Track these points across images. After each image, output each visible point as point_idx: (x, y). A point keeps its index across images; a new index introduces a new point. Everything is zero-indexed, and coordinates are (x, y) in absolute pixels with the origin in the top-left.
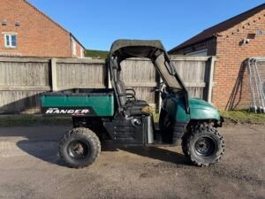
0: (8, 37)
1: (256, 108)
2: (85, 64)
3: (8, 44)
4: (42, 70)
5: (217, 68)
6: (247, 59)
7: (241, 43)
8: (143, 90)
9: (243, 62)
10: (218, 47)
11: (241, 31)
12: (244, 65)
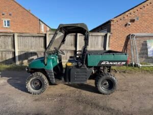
0: (5, 21)
1: (134, 64)
2: (34, 37)
3: (5, 25)
4: (10, 40)
5: (111, 40)
6: (130, 35)
7: (126, 25)
8: (67, 52)
9: (127, 37)
10: (112, 27)
11: (126, 18)
12: (128, 38)
